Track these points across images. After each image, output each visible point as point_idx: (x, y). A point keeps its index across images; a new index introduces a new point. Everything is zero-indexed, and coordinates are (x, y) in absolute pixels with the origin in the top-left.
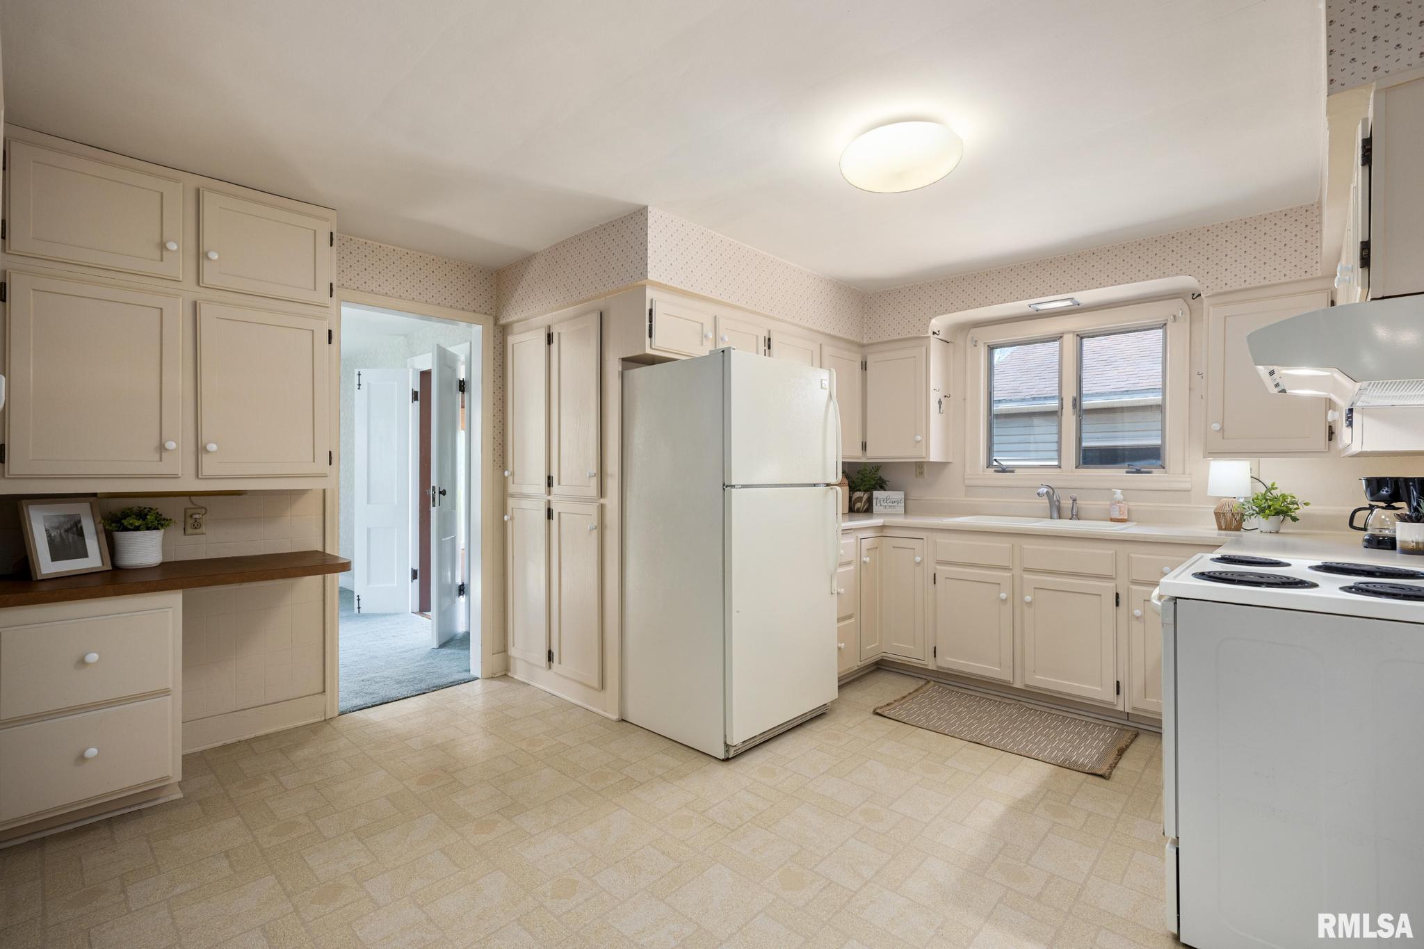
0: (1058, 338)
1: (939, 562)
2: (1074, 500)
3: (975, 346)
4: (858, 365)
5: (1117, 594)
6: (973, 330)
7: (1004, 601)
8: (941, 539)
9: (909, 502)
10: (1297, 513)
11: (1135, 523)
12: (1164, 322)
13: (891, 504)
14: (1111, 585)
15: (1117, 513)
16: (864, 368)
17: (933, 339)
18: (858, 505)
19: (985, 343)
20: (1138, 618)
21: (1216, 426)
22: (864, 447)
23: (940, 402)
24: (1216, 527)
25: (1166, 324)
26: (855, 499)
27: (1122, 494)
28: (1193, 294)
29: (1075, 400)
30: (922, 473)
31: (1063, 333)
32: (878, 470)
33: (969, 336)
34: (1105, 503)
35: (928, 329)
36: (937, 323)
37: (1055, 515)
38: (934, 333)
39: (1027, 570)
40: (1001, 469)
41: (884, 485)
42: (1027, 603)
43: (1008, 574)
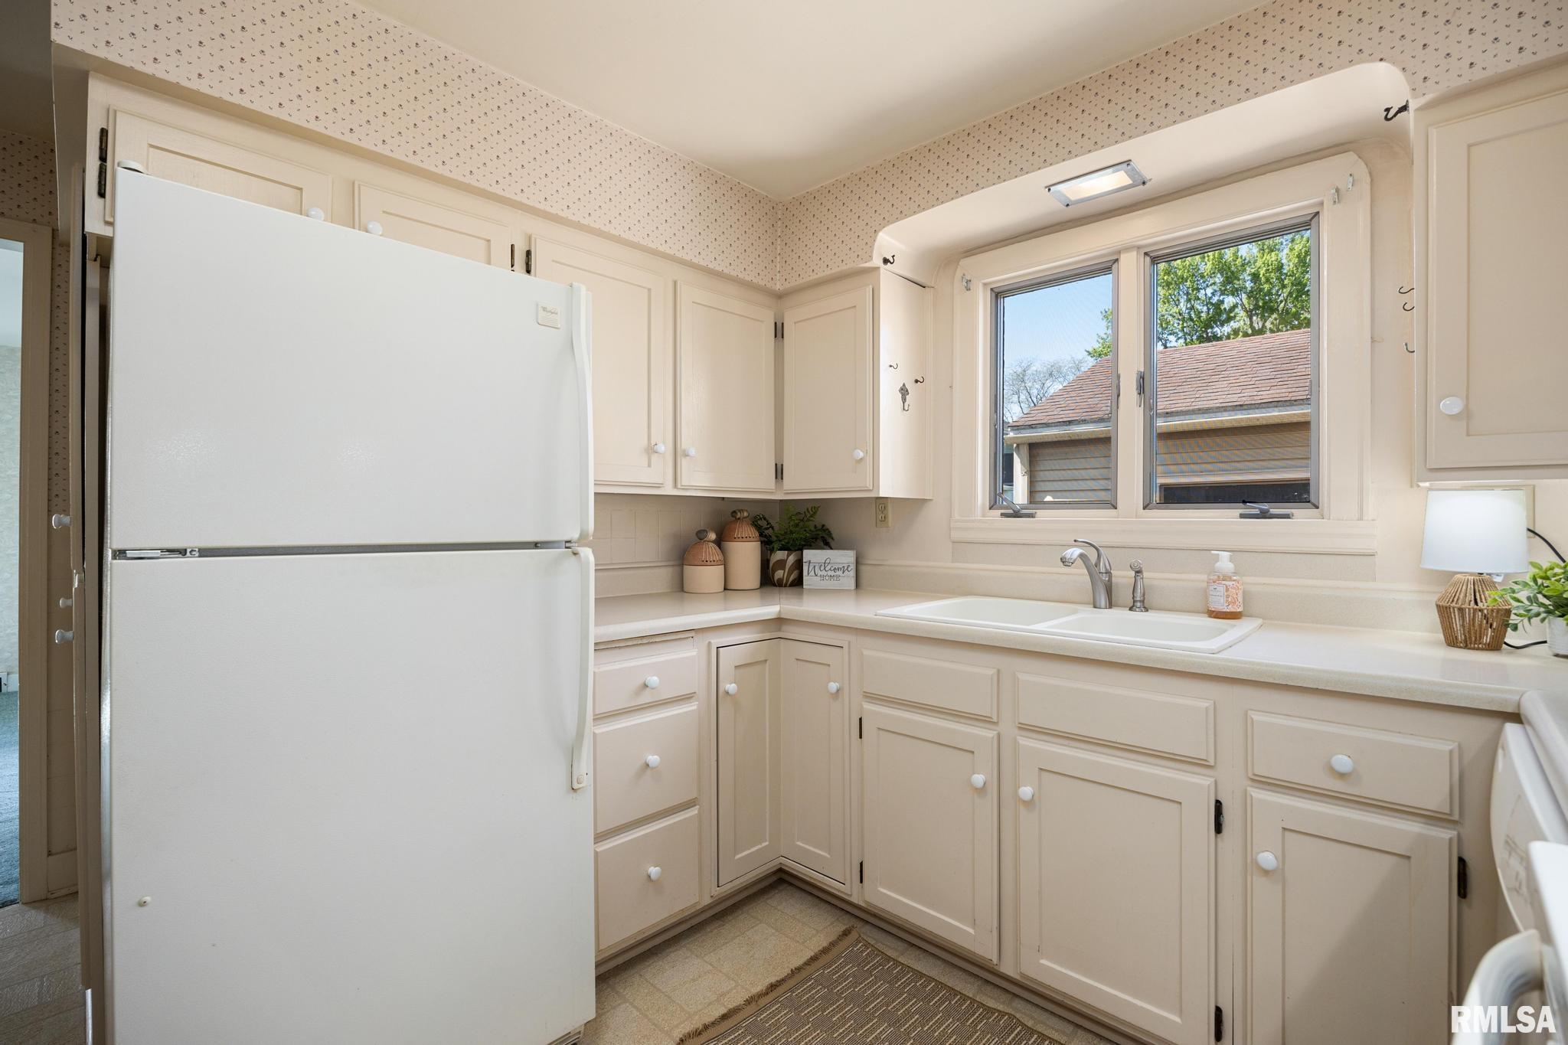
0: (1106, 267)
1: (871, 697)
2: (1138, 572)
3: (968, 289)
4: (770, 331)
5: (1218, 805)
6: (964, 262)
7: (982, 791)
8: (874, 651)
9: (863, 569)
11: (1260, 621)
12: (1315, 210)
13: (832, 573)
14: (1203, 781)
15: (1222, 600)
16: (779, 334)
17: (885, 274)
18: (779, 574)
19: (985, 285)
20: (1266, 872)
21: (1452, 405)
22: (779, 472)
23: (904, 391)
24: (1441, 640)
25: (1317, 213)
26: (774, 564)
27: (1231, 561)
29: (1142, 378)
30: (885, 519)
31: (1119, 252)
32: (815, 513)
33: (959, 274)
34: (1197, 579)
35: (872, 252)
36: (890, 240)
37: (1103, 600)
38: (886, 261)
39: (1024, 728)
40: (1011, 511)
41: (830, 540)
42: (1025, 802)
43: (989, 734)
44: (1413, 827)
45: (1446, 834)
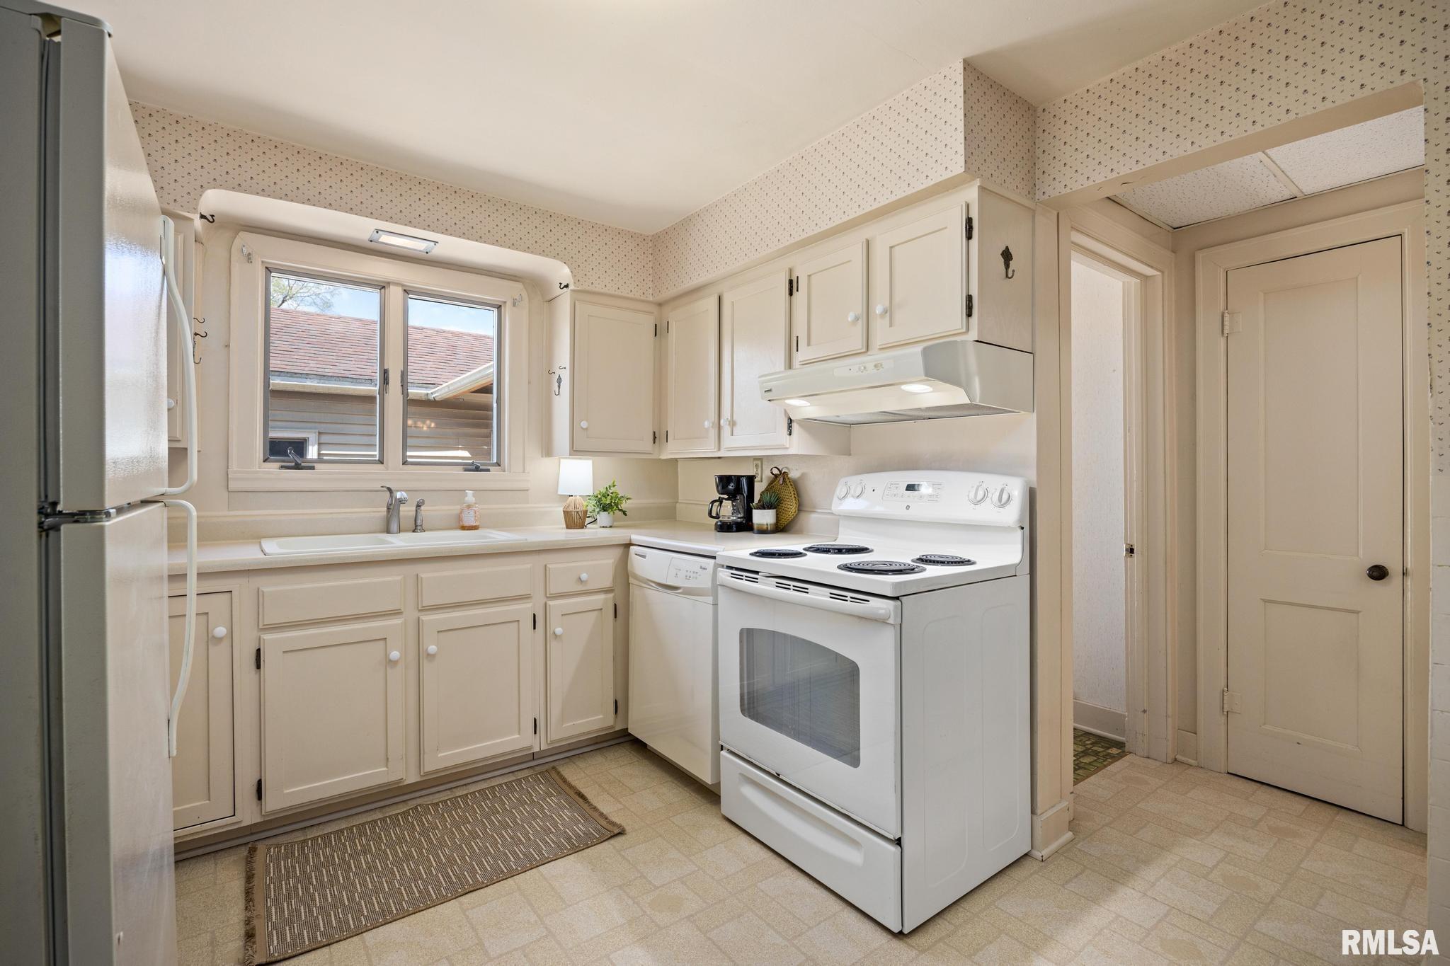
0: (382, 286)
2: (420, 506)
3: (249, 261)
5: (534, 615)
7: (395, 663)
10: (623, 506)
12: (500, 304)
14: (529, 605)
15: (473, 519)
19: (263, 262)
20: (558, 637)
21: (585, 424)
24: (565, 526)
27: (474, 496)
28: (561, 284)
29: (403, 374)
31: (390, 282)
34: (455, 509)
36: (214, 202)
37: (396, 527)
38: (202, 217)
39: (425, 609)
40: (292, 464)
42: (430, 655)
44: (602, 596)
45: (611, 595)
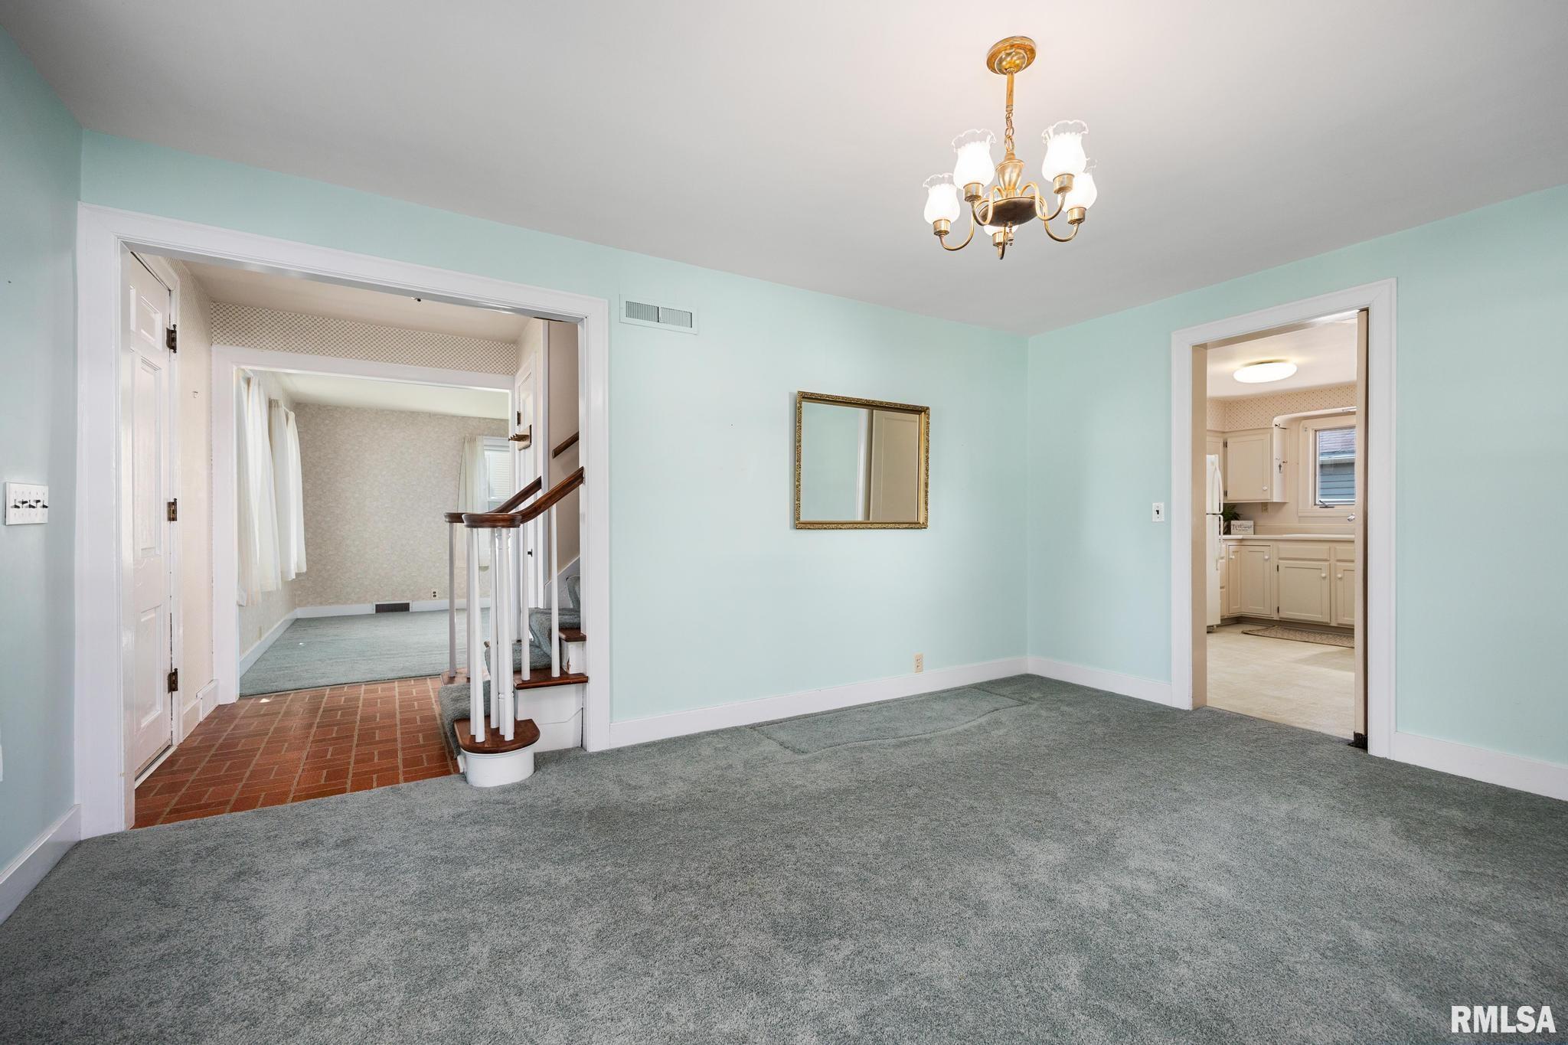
1: (1280, 558)
3: (1305, 431)
4: (1221, 444)
6: (1303, 421)
7: (1324, 578)
8: (1281, 545)
9: (1257, 527)
13: (1245, 529)
16: (1225, 446)
17: (1275, 429)
19: (1311, 428)
22: (1225, 494)
23: (1280, 466)
30: (1267, 509)
32: (1234, 508)
33: (1301, 425)
35: (1272, 423)
36: (1277, 420)
38: (1276, 425)
39: (1338, 560)
41: (1238, 517)
42: (1339, 578)
43: (1327, 563)
